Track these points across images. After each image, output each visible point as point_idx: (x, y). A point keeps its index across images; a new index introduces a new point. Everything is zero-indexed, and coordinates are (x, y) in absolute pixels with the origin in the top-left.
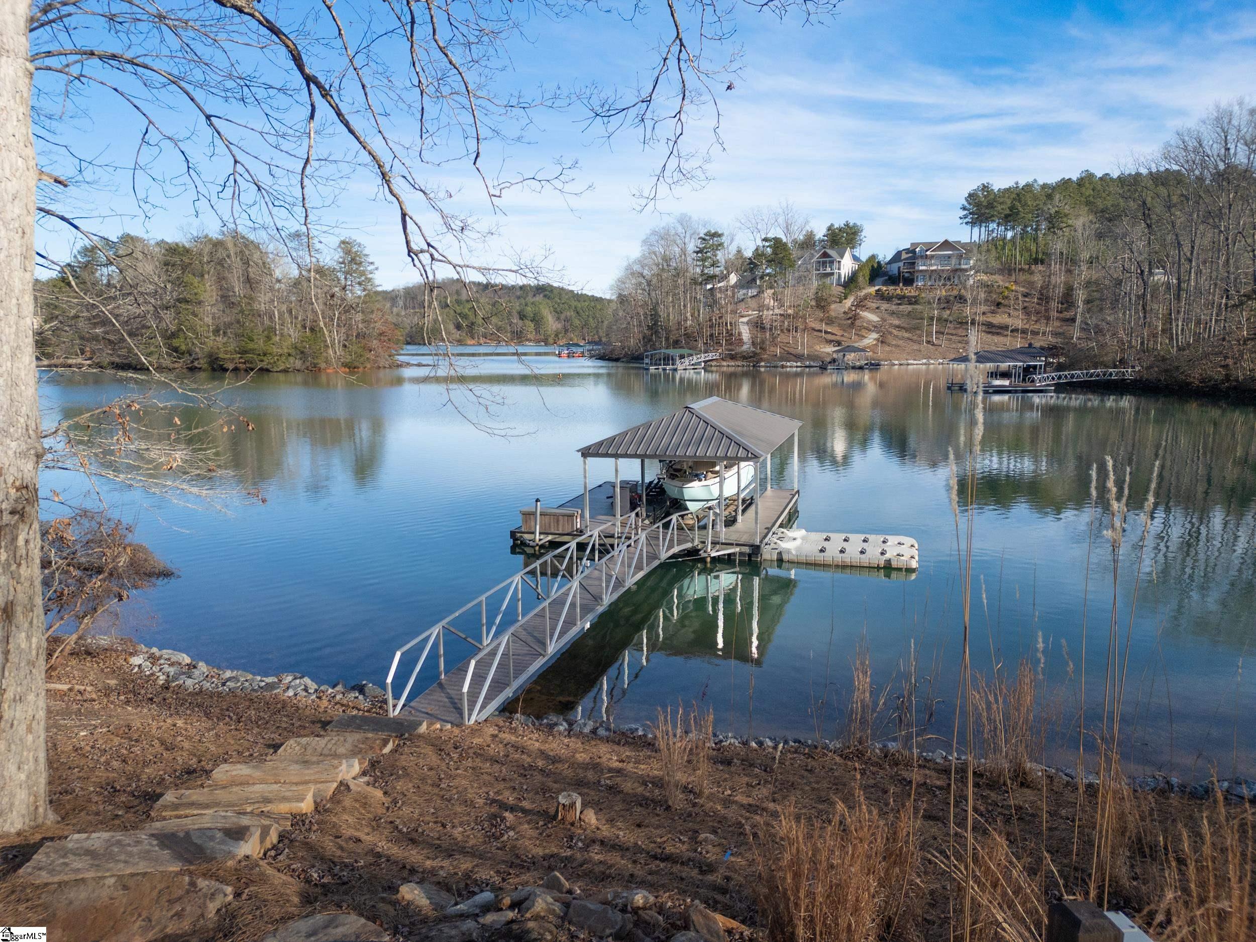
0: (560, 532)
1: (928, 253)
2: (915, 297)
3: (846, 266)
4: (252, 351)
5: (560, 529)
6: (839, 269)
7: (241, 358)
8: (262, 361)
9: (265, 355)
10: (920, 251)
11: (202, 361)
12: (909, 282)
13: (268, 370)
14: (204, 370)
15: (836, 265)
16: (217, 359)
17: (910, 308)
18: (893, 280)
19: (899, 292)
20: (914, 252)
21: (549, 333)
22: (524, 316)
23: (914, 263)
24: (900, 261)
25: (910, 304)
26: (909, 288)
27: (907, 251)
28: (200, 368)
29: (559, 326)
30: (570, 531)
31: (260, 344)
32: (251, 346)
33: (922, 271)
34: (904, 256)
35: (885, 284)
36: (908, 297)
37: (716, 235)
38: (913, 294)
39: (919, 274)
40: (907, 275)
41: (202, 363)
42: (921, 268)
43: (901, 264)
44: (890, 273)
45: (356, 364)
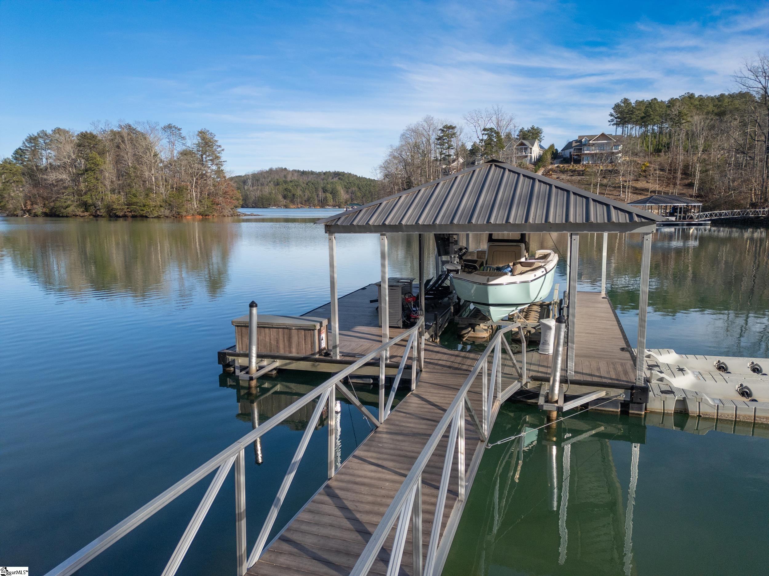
0: (294, 354)
1: (591, 142)
2: (583, 171)
3: (536, 151)
4: (135, 204)
5: (294, 350)
6: (531, 153)
7: (128, 208)
8: (143, 210)
9: (144, 206)
10: (585, 141)
11: (102, 210)
12: (578, 161)
13: (146, 217)
14: (104, 217)
15: (529, 150)
16: (112, 209)
17: (579, 178)
18: (567, 160)
19: (571, 167)
20: (580, 141)
21: (341, 201)
22: (326, 190)
23: (581, 149)
24: (572, 148)
25: (579, 175)
26: (578, 165)
27: (576, 141)
28: (102, 216)
29: (348, 196)
30: (309, 353)
31: (141, 199)
32: (135, 200)
33: (586, 154)
34: (574, 144)
35: (561, 163)
36: (577, 171)
37: (452, 128)
38: (581, 169)
39: (584, 156)
40: (575, 157)
41: (103, 212)
42: (586, 152)
43: (572, 150)
44: (565, 156)
45: (207, 213)
